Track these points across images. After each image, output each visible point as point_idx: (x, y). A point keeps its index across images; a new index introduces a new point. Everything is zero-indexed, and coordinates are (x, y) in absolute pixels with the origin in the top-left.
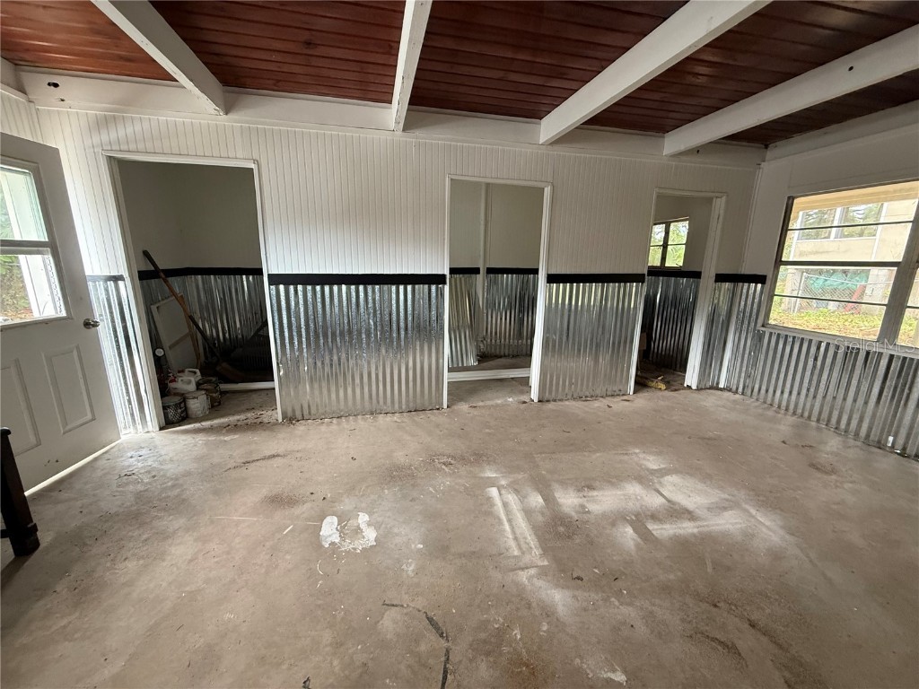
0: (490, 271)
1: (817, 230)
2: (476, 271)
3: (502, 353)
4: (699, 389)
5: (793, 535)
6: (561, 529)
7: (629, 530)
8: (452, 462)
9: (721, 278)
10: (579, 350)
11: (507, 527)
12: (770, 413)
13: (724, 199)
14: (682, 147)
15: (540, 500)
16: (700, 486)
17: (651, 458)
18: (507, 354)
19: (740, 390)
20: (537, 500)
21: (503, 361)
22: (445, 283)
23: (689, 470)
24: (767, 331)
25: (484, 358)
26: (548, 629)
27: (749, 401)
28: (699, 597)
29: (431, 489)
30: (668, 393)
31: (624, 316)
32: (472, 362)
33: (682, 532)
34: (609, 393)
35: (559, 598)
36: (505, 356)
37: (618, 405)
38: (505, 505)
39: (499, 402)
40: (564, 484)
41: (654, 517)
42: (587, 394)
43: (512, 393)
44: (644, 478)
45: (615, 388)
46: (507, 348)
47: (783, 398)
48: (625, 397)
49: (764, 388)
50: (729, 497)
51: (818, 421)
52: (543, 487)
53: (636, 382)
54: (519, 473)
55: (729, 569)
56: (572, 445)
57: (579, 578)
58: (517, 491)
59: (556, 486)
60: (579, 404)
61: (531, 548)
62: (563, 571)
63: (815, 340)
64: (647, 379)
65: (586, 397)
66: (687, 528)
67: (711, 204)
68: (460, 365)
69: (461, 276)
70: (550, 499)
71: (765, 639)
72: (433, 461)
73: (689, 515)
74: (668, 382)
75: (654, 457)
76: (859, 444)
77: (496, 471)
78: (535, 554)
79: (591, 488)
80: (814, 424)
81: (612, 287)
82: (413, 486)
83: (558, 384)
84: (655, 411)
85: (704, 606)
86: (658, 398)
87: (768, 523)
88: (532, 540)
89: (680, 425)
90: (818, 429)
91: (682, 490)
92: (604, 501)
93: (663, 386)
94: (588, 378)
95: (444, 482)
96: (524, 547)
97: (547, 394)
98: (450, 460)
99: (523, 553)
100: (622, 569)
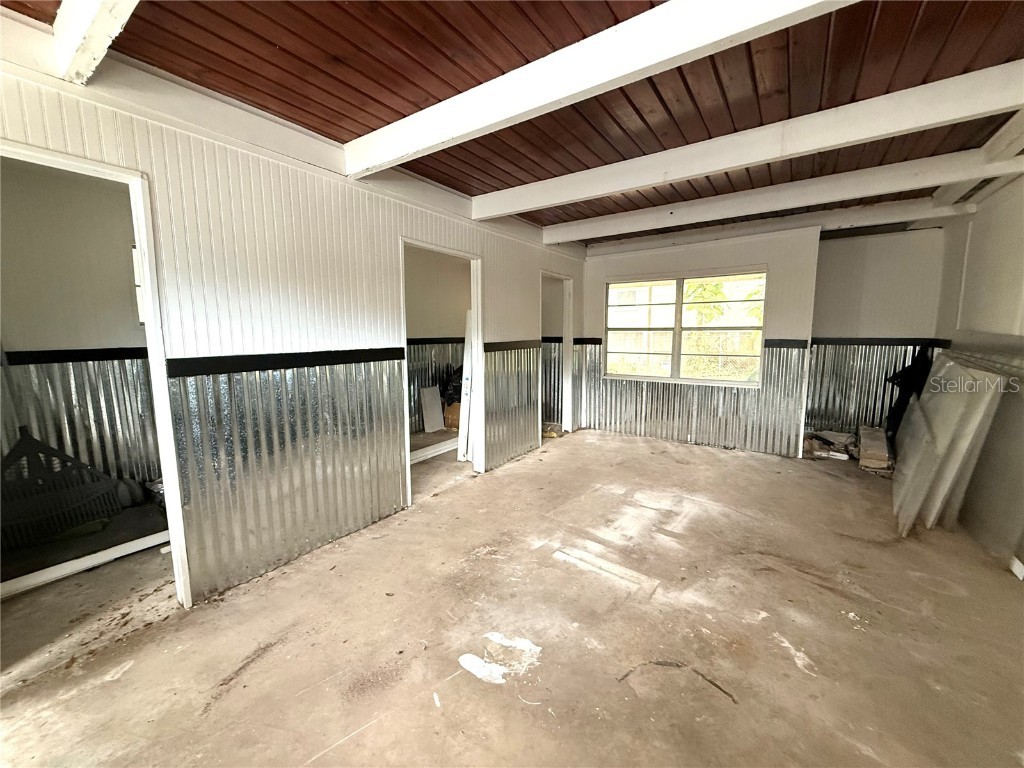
4: (574, 432)
5: (717, 501)
6: (634, 556)
7: (663, 536)
8: (494, 549)
9: (578, 341)
11: (606, 574)
13: (571, 281)
14: (560, 240)
15: (596, 544)
17: (612, 487)
19: (597, 426)
22: (402, 357)
23: (638, 487)
24: (608, 379)
26: (712, 616)
29: (513, 579)
31: (531, 378)
33: (683, 524)
34: (527, 450)
35: (693, 596)
37: (543, 457)
38: (582, 560)
39: (452, 482)
40: (593, 526)
41: (662, 522)
42: (516, 454)
44: (626, 501)
45: (532, 444)
52: (584, 534)
54: (556, 533)
55: (722, 532)
57: (683, 579)
58: (574, 547)
59: (591, 530)
61: (637, 577)
62: (672, 580)
66: (682, 521)
67: (562, 285)
73: (673, 513)
77: (539, 539)
78: (645, 580)
79: (610, 521)
81: (523, 353)
82: (494, 585)
87: (703, 500)
88: (631, 573)
89: (596, 459)
91: (653, 500)
93: (555, 435)
95: (514, 567)
96: (633, 579)
97: (491, 463)
98: (489, 548)
99: (638, 584)
100: (690, 560)
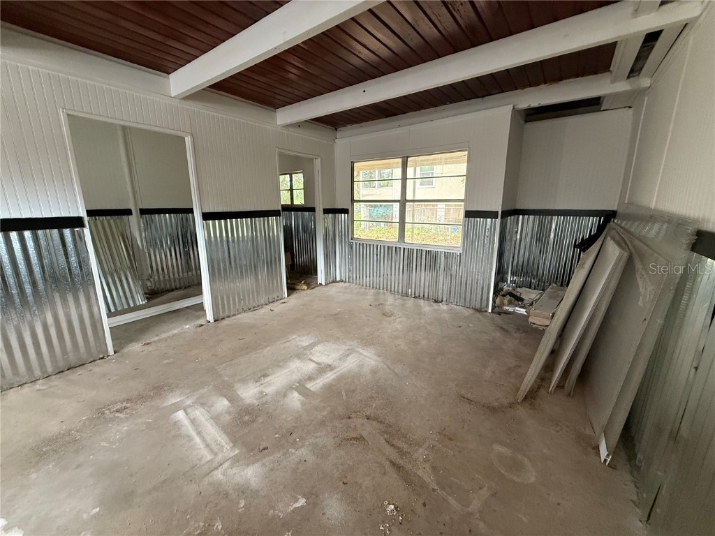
0: (143, 212)
1: (369, 182)
2: (128, 212)
3: (173, 287)
4: (326, 284)
5: (380, 356)
6: (247, 418)
7: (296, 394)
8: (128, 405)
9: (327, 211)
10: (242, 272)
11: (197, 440)
12: (362, 290)
13: (319, 159)
14: (289, 121)
15: (226, 402)
16: (334, 346)
17: (304, 339)
18: (178, 286)
19: (347, 280)
20: (222, 404)
21: (175, 293)
22: (82, 226)
23: (325, 338)
24: (354, 242)
25: (153, 295)
26: (245, 504)
27: (352, 285)
28: (341, 418)
29: (103, 444)
30: (309, 291)
31: (271, 243)
32: (140, 301)
33: (327, 380)
34: (270, 301)
35: (251, 474)
36: (177, 289)
37: (278, 307)
38: (193, 421)
39: (176, 331)
40: (244, 381)
41: (310, 378)
42: (254, 304)
43: (188, 320)
44: (301, 355)
45: (275, 296)
46: (177, 281)
47: (366, 280)
48: (282, 301)
49: (358, 276)
50: (349, 347)
51: (383, 289)
52: (226, 390)
53: (288, 288)
54: (203, 388)
55: (354, 391)
56: (247, 348)
57: (266, 448)
58: (203, 405)
59: (237, 386)
60: (250, 314)
61: (222, 446)
62: (252, 450)
63: (375, 244)
64: (294, 284)
65: (254, 307)
66: (329, 377)
67: (313, 163)
68: (126, 307)
69: (108, 217)
70: (233, 399)
71: (375, 423)
72: (103, 413)
73: (330, 367)
74: (309, 284)
75: (306, 337)
76: (400, 296)
77: (180, 395)
78: (228, 450)
79: (265, 376)
80: (381, 291)
81: (258, 221)
82: (77, 451)
83: (229, 303)
84: (303, 305)
85: (344, 421)
86: (304, 295)
87: (369, 355)
88: (223, 439)
89: (319, 311)
90: (384, 293)
91: (325, 354)
92: (277, 380)
93: (306, 288)
94: (253, 293)
95: (120, 429)
96: (215, 448)
97: (221, 313)
98: (125, 404)
99: (216, 454)
100: (294, 424)
